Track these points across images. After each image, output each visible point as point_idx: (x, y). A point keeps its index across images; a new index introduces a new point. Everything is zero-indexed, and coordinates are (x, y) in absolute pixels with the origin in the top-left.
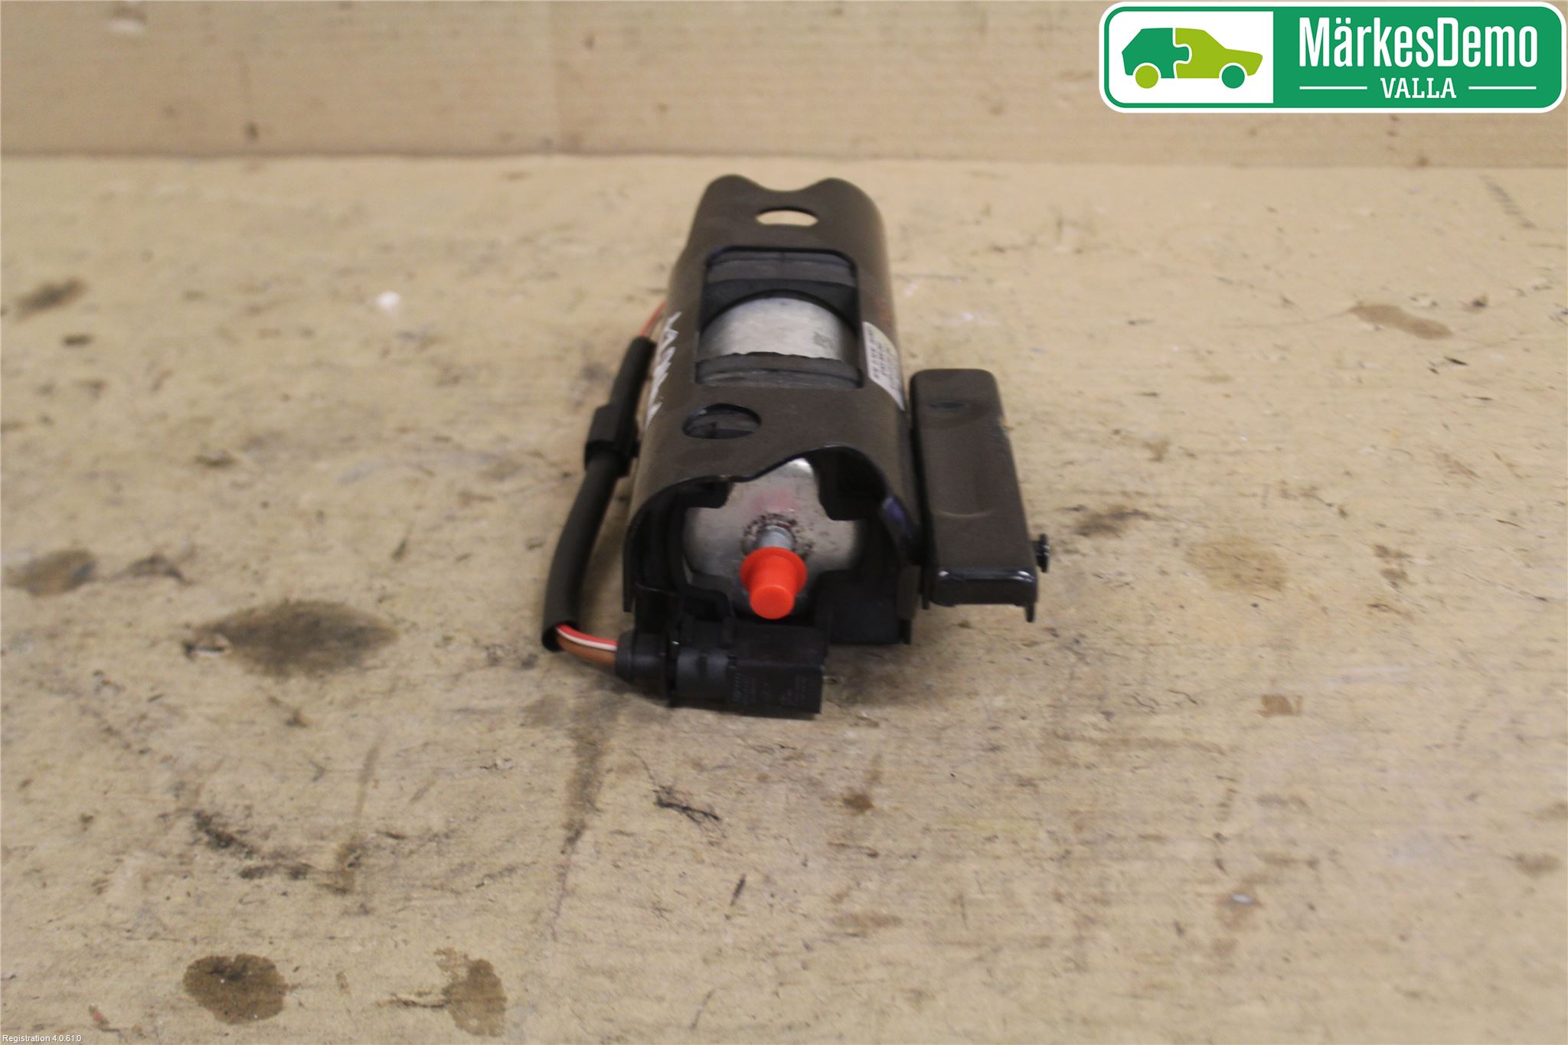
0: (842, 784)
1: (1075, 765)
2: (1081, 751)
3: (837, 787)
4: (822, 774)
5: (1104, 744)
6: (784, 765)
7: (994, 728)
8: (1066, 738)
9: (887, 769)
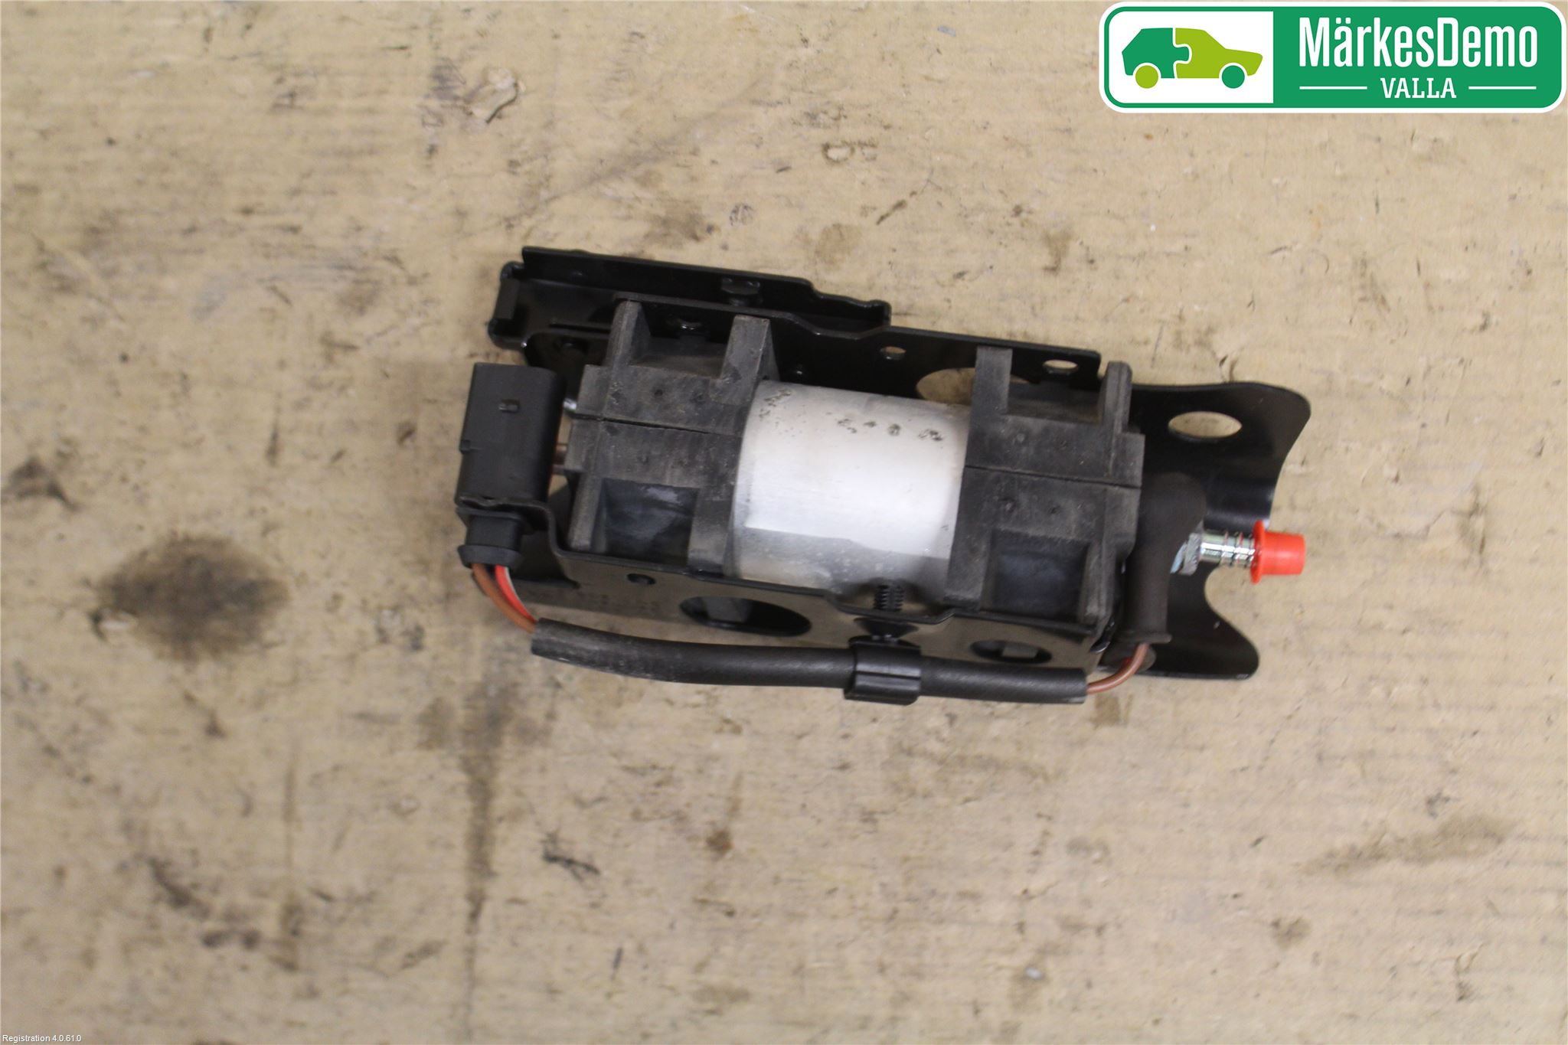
0: (706, 817)
1: (913, 793)
2: (922, 772)
3: (702, 823)
4: (688, 805)
5: (942, 762)
6: (654, 794)
7: (846, 736)
8: (910, 753)
9: (746, 794)
